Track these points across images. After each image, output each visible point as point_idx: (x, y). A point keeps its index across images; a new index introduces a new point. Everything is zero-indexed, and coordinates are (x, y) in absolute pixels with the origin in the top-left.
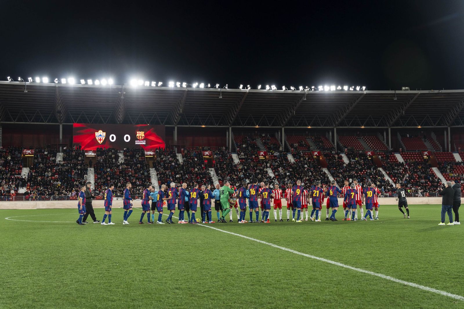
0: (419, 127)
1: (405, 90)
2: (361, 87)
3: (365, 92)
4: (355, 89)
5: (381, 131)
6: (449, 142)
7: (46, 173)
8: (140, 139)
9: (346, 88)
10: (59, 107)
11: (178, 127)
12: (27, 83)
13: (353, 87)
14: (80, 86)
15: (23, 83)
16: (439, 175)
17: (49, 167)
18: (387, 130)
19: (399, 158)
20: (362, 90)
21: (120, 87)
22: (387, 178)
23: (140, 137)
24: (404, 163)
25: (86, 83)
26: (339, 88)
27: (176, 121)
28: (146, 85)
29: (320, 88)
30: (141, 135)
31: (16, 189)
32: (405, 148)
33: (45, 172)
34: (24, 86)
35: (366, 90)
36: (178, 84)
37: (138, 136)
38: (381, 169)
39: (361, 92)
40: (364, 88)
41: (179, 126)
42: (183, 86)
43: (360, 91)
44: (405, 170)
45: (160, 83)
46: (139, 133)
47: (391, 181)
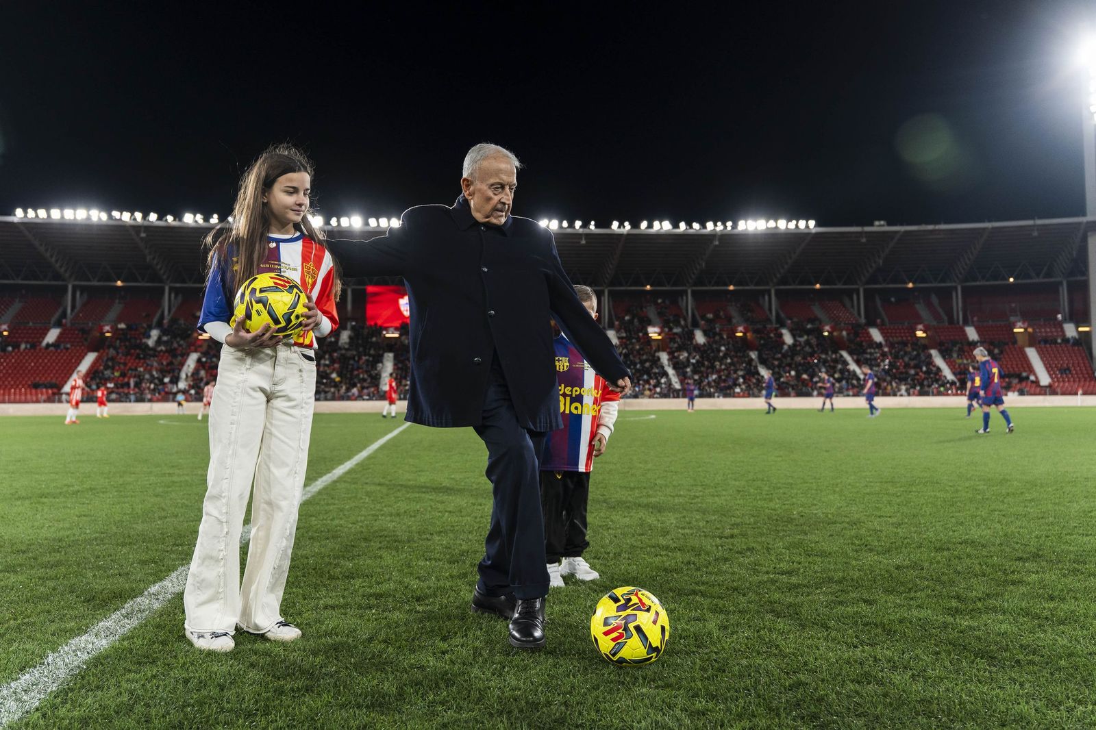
0: (910, 285)
1: (879, 226)
2: (807, 222)
3: (814, 230)
4: (797, 226)
5: (849, 293)
6: (960, 309)
9: (782, 224)
13: (794, 222)
14: (367, 228)
16: (939, 361)
18: (857, 291)
19: (876, 335)
20: (807, 227)
22: (853, 366)
24: (883, 343)
26: (772, 224)
29: (742, 225)
32: (886, 320)
35: (815, 226)
38: (845, 354)
39: (807, 231)
40: (812, 223)
43: (807, 229)
44: (884, 355)
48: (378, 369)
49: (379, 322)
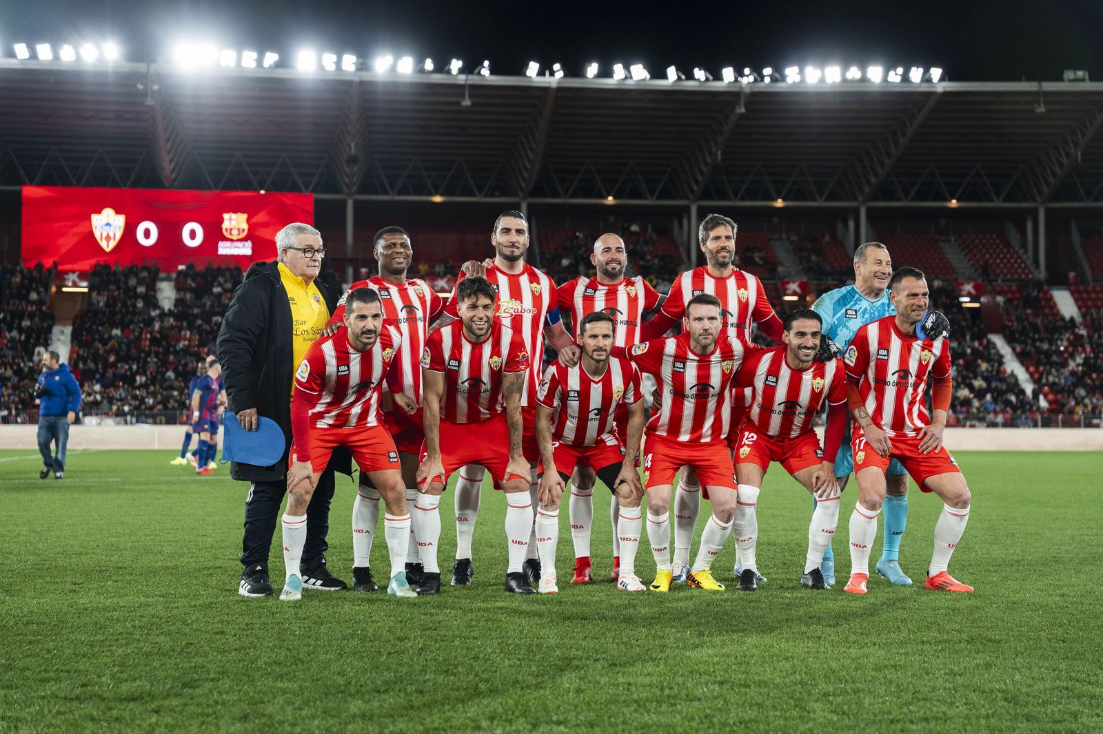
1: (1075, 81)
2: (927, 71)
3: (941, 87)
4: (905, 78)
5: (1019, 219)
8: (235, 238)
9: (875, 73)
11: (356, 203)
13: (900, 70)
14: (11, 64)
18: (1034, 214)
19: (1066, 304)
20: (927, 79)
21: (141, 67)
22: (1013, 366)
23: (235, 232)
24: (1078, 319)
25: (34, 56)
26: (854, 73)
27: (347, 180)
28: (223, 64)
29: (792, 74)
30: (236, 226)
32: (1089, 273)
35: (942, 79)
36: (329, 60)
37: (226, 230)
38: (998, 341)
39: (925, 88)
40: (936, 73)
41: (360, 197)
42: (344, 68)
43: (925, 85)
44: (1077, 342)
45: (271, 58)
46: (230, 220)
47: (1022, 374)
48: (36, 358)
49: (48, 263)
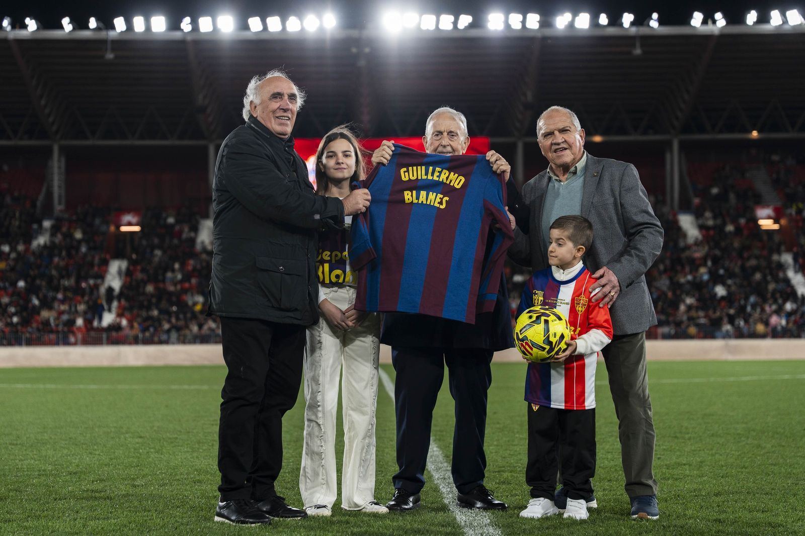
7: (169, 275)
10: (200, 97)
12: (112, 34)
15: (103, 34)
17: (174, 259)
21: (354, 33)
27: (518, 125)
31: (89, 316)
33: (165, 270)
34: (103, 42)
36: (515, 20)
41: (528, 140)
42: (528, 26)
45: (465, 20)
